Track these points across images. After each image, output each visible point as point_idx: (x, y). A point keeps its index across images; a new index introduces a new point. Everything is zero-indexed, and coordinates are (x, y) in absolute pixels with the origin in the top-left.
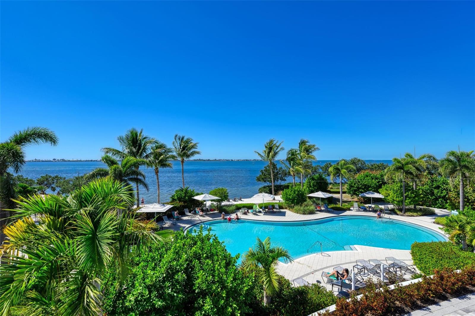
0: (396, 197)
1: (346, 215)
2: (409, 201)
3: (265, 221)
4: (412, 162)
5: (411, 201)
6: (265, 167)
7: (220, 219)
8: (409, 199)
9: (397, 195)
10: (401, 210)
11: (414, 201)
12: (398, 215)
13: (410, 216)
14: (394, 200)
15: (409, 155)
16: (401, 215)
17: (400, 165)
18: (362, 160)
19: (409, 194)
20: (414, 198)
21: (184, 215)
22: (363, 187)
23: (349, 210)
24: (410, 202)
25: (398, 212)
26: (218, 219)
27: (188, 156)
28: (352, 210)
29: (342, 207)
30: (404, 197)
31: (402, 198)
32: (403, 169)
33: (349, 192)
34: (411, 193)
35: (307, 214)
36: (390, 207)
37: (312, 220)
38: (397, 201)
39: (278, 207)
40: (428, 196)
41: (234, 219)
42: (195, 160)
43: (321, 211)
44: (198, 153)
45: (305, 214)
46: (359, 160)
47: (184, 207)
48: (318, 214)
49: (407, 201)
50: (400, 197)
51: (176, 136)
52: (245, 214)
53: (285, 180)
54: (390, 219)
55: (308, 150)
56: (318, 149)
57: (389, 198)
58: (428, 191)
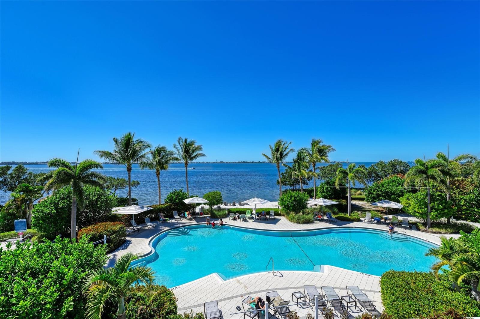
0: (418, 208)
1: (350, 227)
2: (435, 213)
3: (249, 228)
4: (439, 164)
5: (439, 214)
6: (286, 170)
7: (205, 224)
8: (435, 212)
9: (420, 205)
10: (425, 225)
11: (444, 214)
12: (419, 230)
13: (435, 233)
14: (415, 211)
15: (441, 156)
16: (424, 231)
17: (423, 168)
18: (405, 162)
19: (436, 205)
20: (442, 209)
21: (172, 217)
22: (384, 194)
23: (359, 220)
24: (436, 216)
25: (421, 227)
26: (202, 224)
27: (191, 159)
28: (362, 221)
29: (350, 217)
30: (429, 208)
31: (426, 209)
32: (426, 173)
33: (368, 199)
34: (438, 204)
35: (302, 223)
36: (412, 219)
37: (303, 230)
38: (419, 213)
39: (273, 214)
40: (473, 208)
41: (218, 224)
42: (197, 163)
43: (322, 220)
44: (204, 155)
45: (299, 223)
46: (401, 162)
47: (174, 209)
48: (315, 224)
49: (432, 214)
50: (424, 208)
51: (180, 139)
52: (235, 219)
53: (307, 184)
54: (405, 235)
55: (322, 152)
56: (334, 150)
57: (410, 208)
58: (474, 202)
